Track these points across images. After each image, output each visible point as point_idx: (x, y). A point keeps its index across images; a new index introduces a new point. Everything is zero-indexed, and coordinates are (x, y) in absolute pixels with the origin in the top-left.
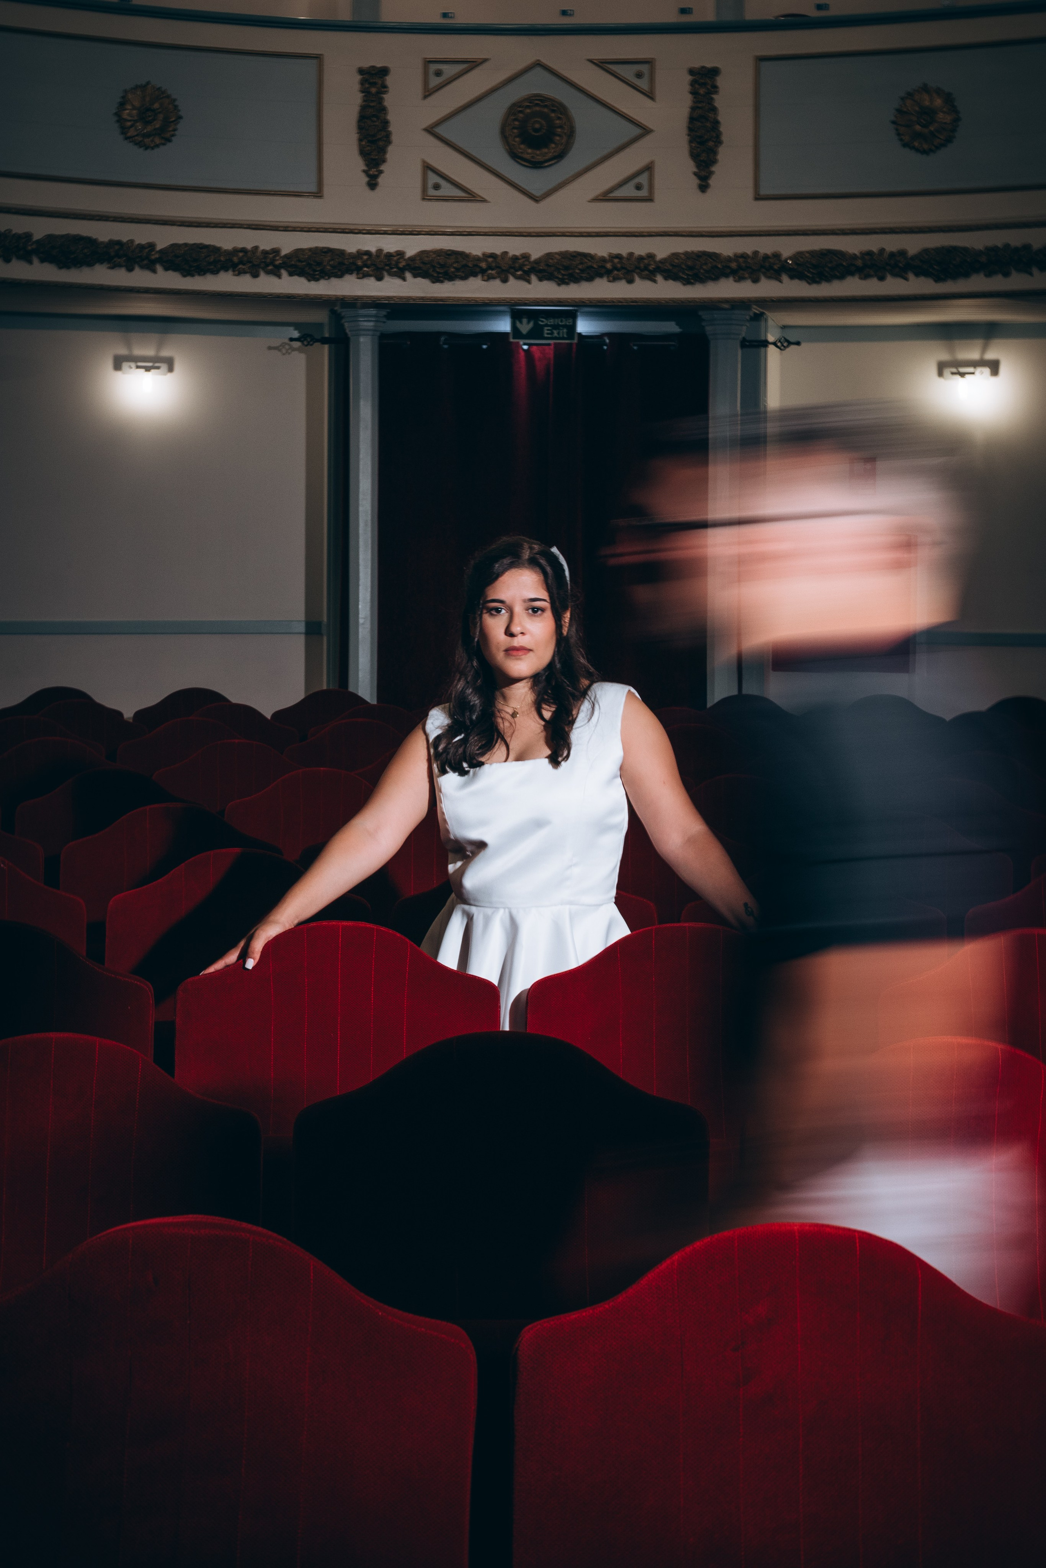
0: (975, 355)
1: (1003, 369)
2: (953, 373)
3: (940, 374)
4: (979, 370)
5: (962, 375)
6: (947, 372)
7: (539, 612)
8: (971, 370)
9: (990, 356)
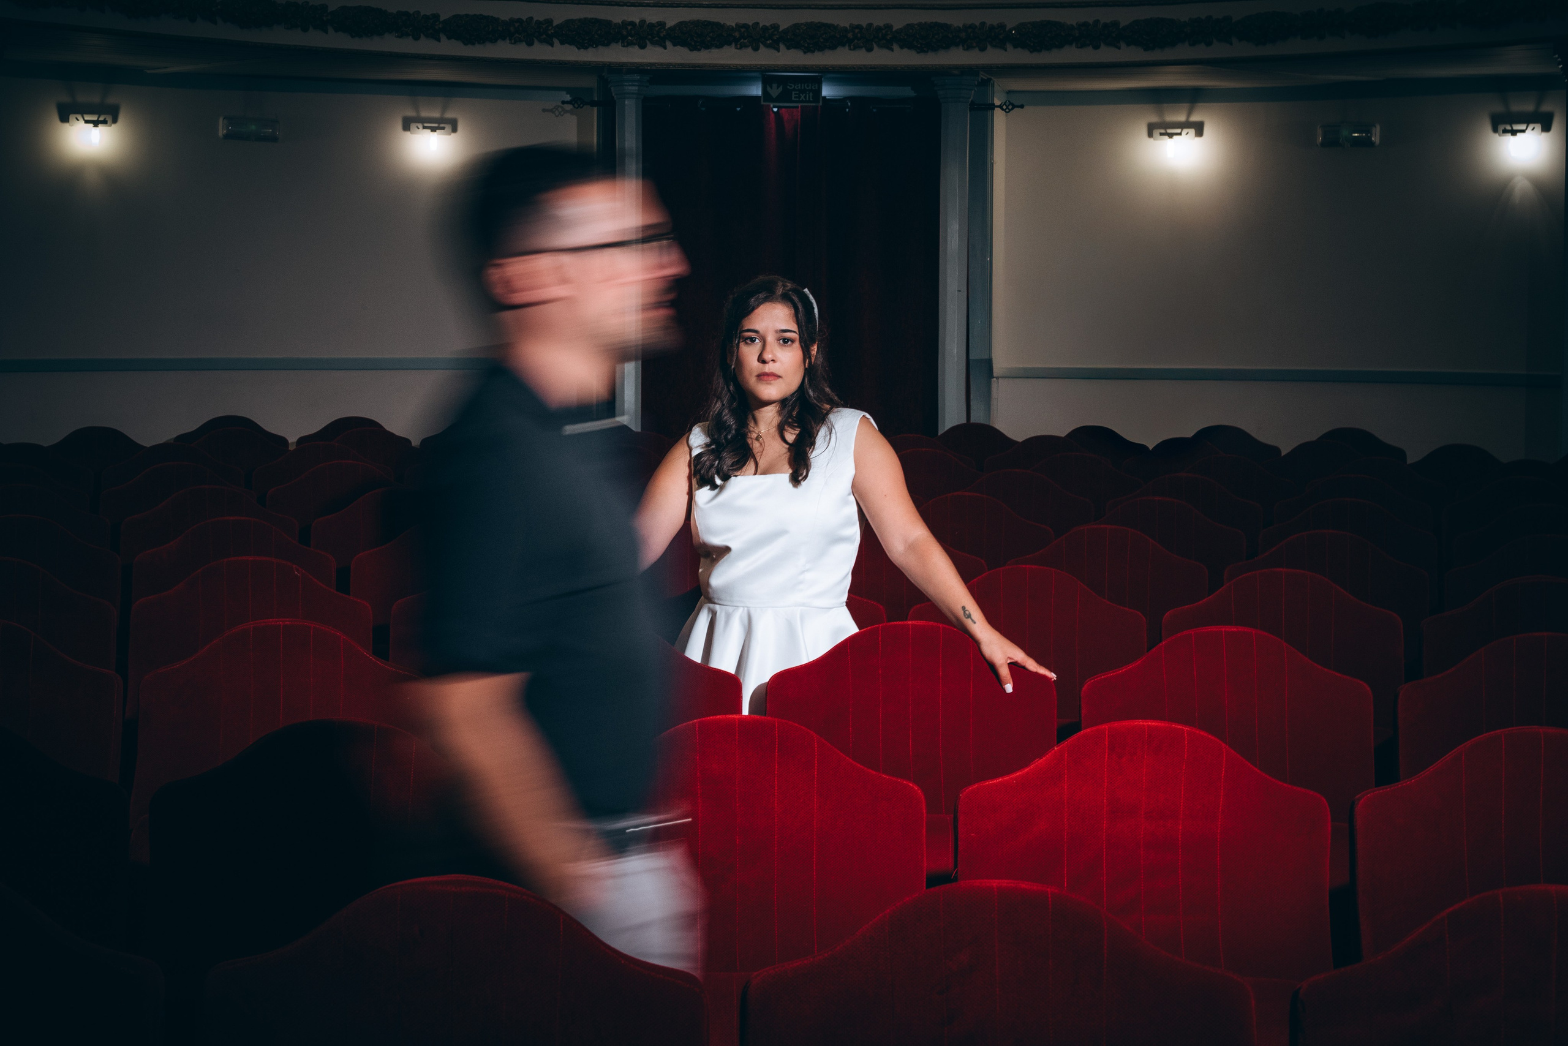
0: (1182, 118)
1: (1207, 130)
2: (1161, 134)
3: (1150, 135)
4: (1185, 131)
5: (1171, 135)
6: (1156, 132)
7: (789, 343)
8: (1179, 131)
9: (1195, 118)
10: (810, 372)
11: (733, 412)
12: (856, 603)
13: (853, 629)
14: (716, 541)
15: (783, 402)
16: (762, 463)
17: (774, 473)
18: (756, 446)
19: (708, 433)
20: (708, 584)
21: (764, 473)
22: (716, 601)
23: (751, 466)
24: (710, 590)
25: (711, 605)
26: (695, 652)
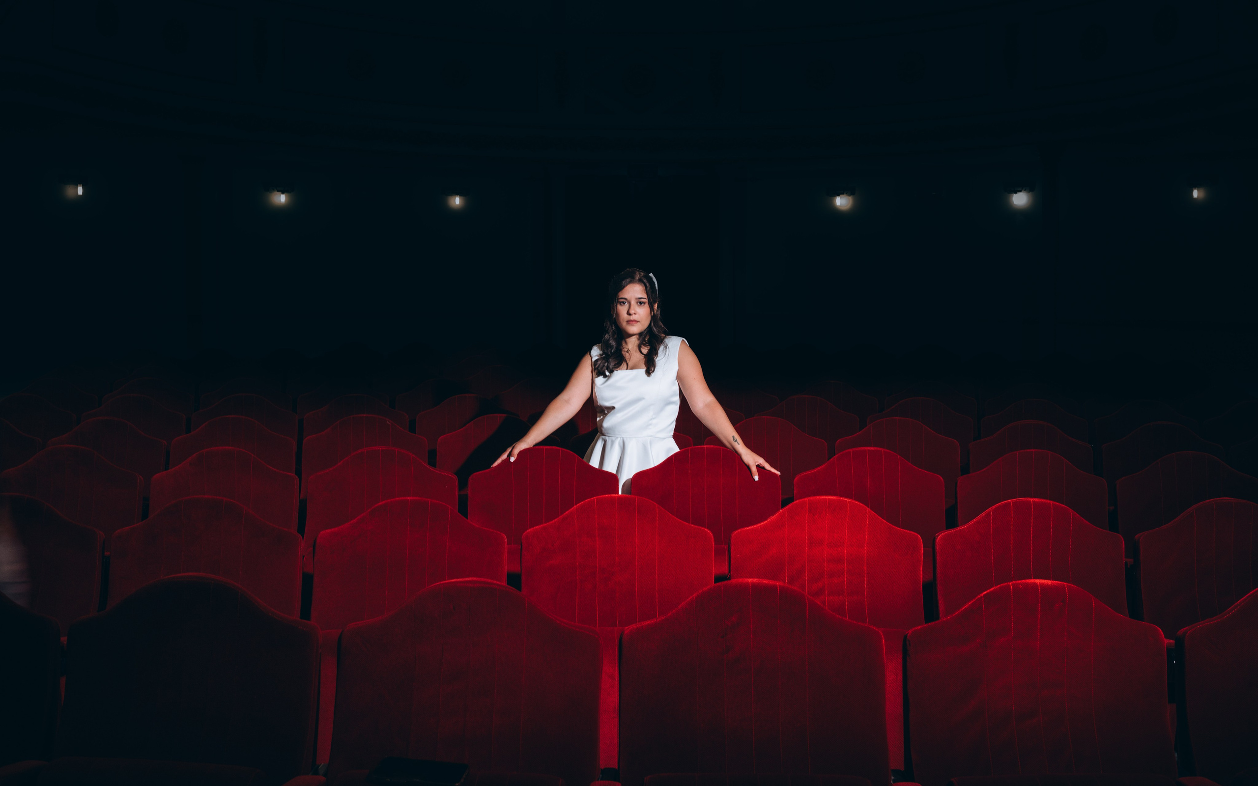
7: (643, 304)
10: (653, 318)
11: (615, 340)
12: (677, 437)
13: (676, 449)
14: (607, 404)
15: (640, 334)
16: (630, 364)
17: (637, 369)
18: (627, 355)
19: (602, 349)
20: (602, 426)
21: (632, 369)
22: (606, 435)
23: (624, 365)
24: (603, 429)
25: (604, 437)
26: (595, 462)
